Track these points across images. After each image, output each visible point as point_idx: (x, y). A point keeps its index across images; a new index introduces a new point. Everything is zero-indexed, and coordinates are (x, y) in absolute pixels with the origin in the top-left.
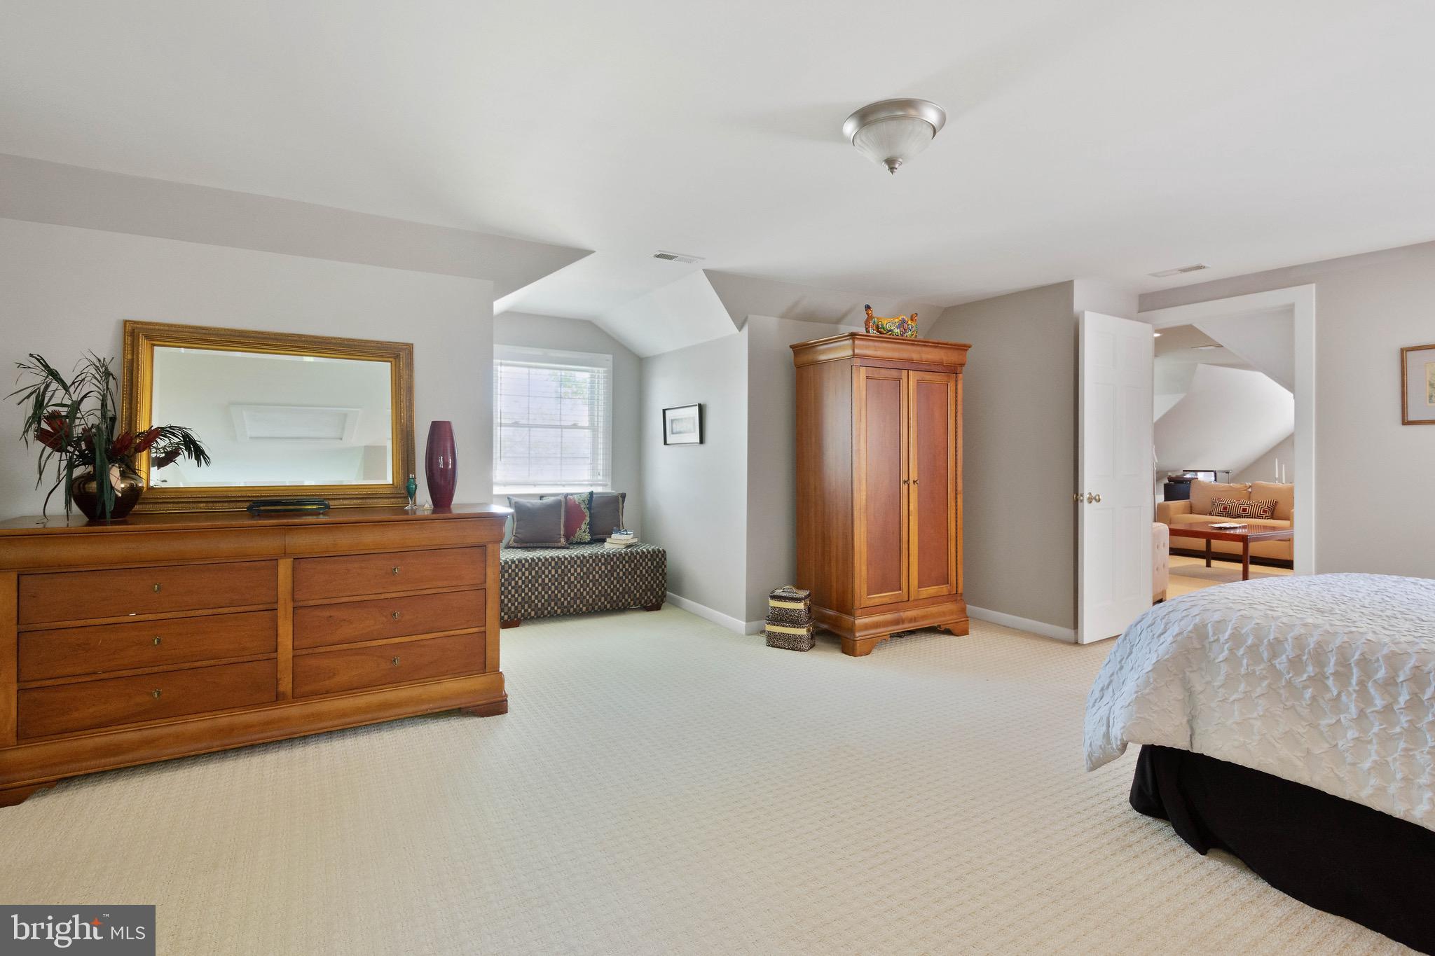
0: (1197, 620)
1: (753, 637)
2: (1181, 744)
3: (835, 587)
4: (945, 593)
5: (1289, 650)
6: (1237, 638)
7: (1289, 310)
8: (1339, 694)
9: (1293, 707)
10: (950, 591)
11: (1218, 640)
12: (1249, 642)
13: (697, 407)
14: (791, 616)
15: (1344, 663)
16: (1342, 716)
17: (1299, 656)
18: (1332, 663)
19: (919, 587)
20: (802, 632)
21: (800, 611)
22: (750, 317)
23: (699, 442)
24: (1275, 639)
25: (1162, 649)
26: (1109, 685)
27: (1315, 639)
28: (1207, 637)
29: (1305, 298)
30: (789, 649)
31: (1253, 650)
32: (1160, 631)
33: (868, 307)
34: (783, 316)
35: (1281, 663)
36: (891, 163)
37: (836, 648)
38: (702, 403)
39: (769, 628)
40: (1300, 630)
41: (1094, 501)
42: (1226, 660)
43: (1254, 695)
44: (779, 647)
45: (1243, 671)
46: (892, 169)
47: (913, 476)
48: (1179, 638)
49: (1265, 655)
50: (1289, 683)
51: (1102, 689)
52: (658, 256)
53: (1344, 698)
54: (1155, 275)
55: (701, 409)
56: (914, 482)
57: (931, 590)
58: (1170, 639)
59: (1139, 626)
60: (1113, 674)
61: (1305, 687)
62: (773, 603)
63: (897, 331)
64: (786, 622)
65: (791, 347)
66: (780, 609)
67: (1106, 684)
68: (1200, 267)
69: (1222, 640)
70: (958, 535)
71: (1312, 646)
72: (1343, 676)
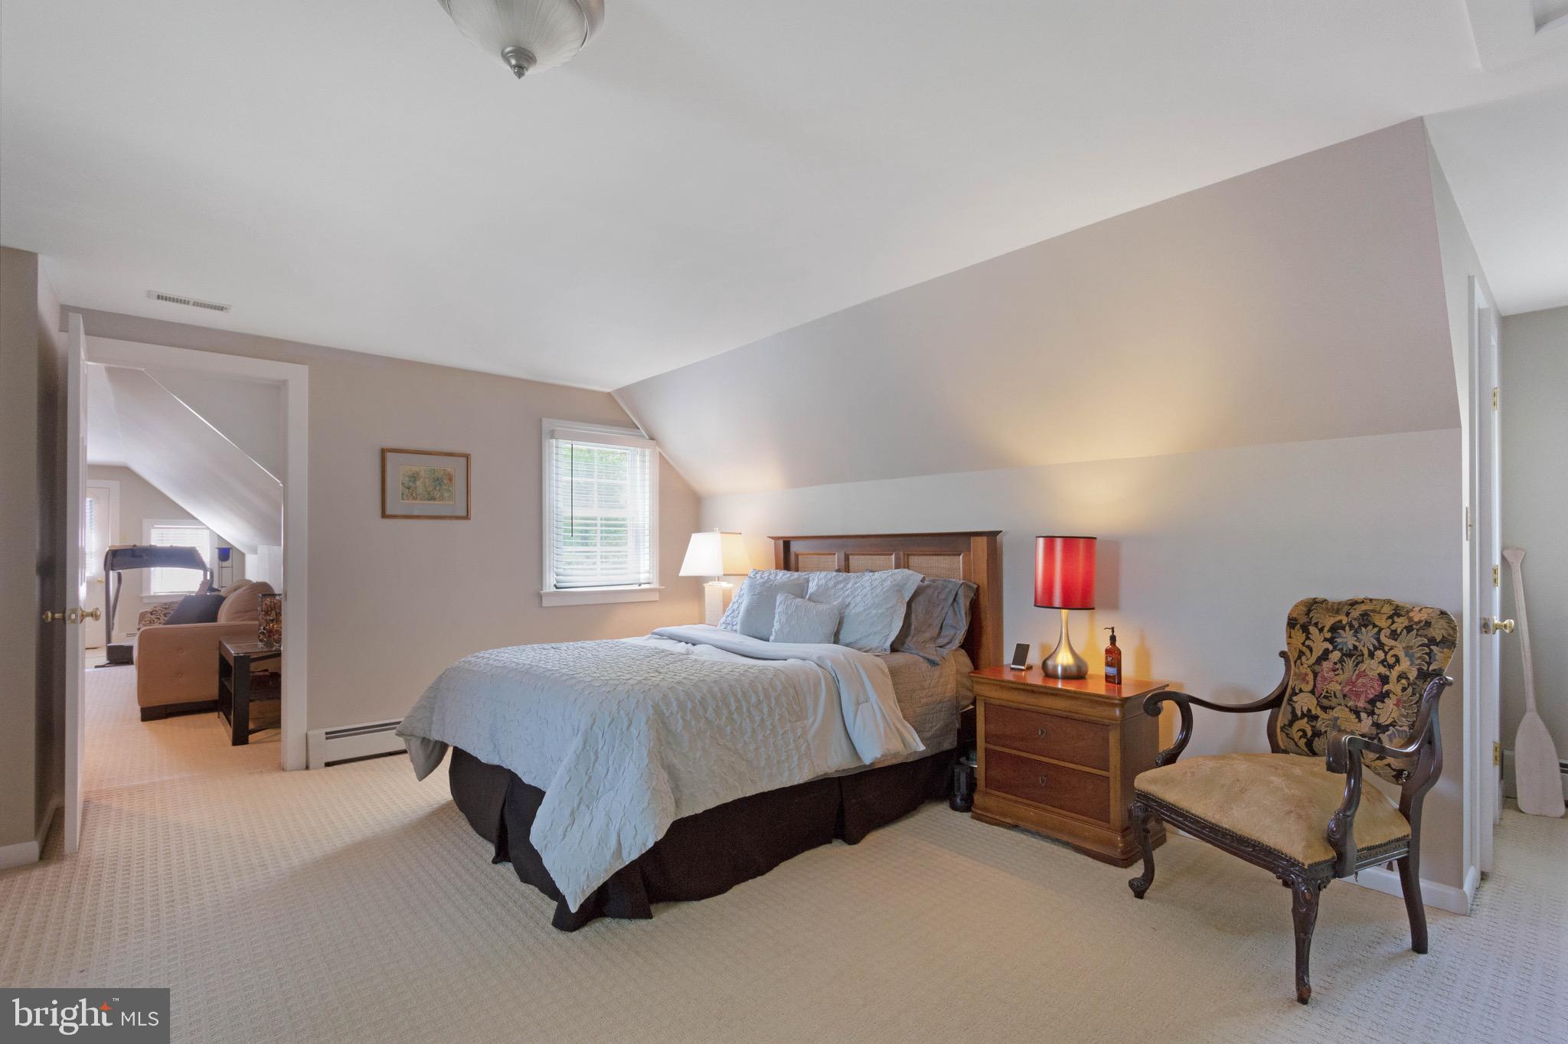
0: (649, 702)
2: (673, 818)
6: (681, 707)
8: (741, 723)
9: (725, 745)
11: (672, 713)
12: (688, 707)
16: (746, 739)
17: (716, 705)
18: (733, 702)
25: (643, 739)
27: (716, 688)
28: (663, 714)
31: (694, 713)
32: (626, 724)
35: (710, 714)
40: (704, 686)
42: (683, 728)
45: (695, 732)
49: (702, 713)
50: (718, 727)
51: (572, 813)
53: (743, 724)
58: (643, 727)
61: (726, 726)
72: (739, 708)
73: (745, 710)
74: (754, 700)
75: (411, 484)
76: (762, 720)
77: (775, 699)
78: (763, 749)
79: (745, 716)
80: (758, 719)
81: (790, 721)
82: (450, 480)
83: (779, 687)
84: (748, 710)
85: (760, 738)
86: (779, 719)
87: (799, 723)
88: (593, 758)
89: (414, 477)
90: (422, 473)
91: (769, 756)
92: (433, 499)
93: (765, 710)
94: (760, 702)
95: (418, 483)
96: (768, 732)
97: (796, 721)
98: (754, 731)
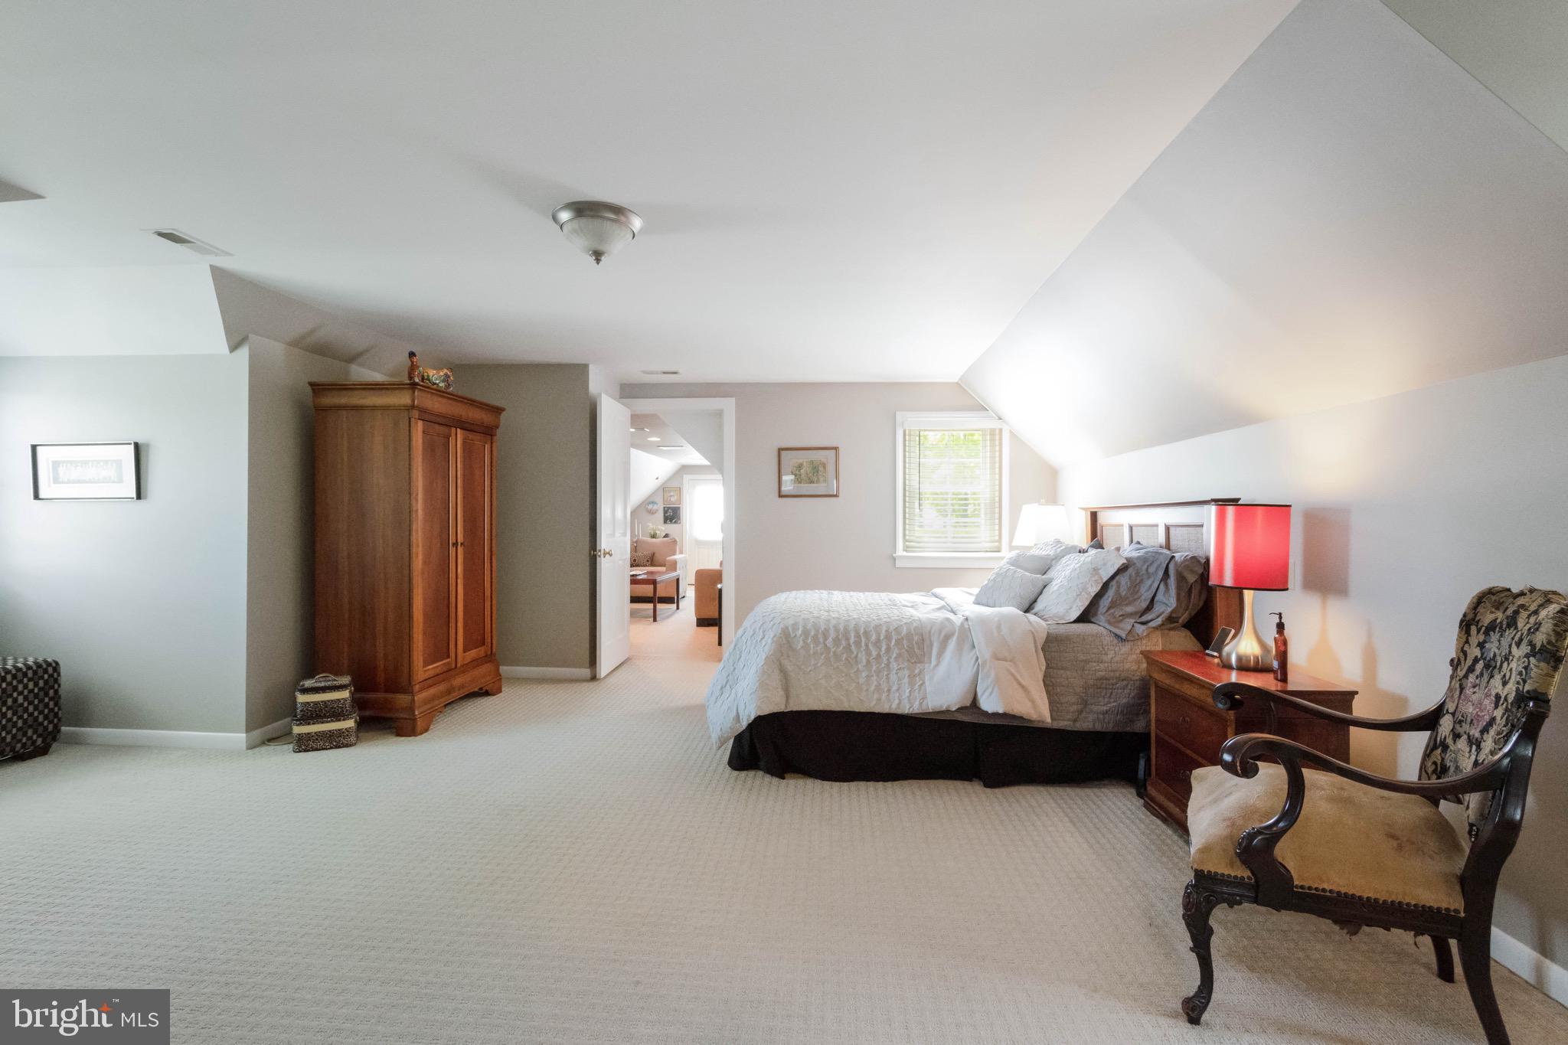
0: (782, 625)
1: (256, 750)
2: (781, 708)
3: (382, 666)
4: (482, 654)
5: (832, 634)
6: (806, 632)
7: (719, 414)
8: (857, 654)
9: (838, 667)
10: (486, 652)
11: (795, 636)
12: (812, 634)
13: (132, 447)
14: (332, 708)
15: (858, 636)
16: (860, 666)
17: (837, 637)
18: (852, 637)
19: (464, 652)
20: (350, 723)
21: (345, 700)
22: (251, 336)
23: (134, 496)
24: (825, 629)
25: (767, 648)
26: (726, 683)
27: (842, 624)
28: (790, 635)
29: (728, 405)
30: (331, 748)
31: (815, 639)
32: (761, 637)
33: (412, 354)
34: (294, 343)
35: (830, 642)
36: (598, 255)
37: (388, 733)
38: (139, 442)
39: (298, 730)
40: (833, 622)
41: (607, 556)
42: (802, 647)
43: (819, 664)
44: (317, 750)
45: (811, 652)
46: (598, 261)
47: (460, 540)
48: (775, 639)
49: (821, 640)
50: (834, 652)
51: (722, 688)
52: (161, 234)
53: (859, 655)
54: (644, 372)
55: (137, 446)
56: (461, 544)
57: (473, 654)
58: (770, 641)
59: (743, 638)
60: (728, 675)
61: (843, 654)
62: (302, 698)
63: (442, 385)
64: (325, 716)
65: (311, 384)
66: (316, 703)
67: (724, 683)
68: (675, 373)
69: (798, 635)
70: (493, 596)
71: (842, 629)
72: (858, 643)
73: (863, 644)
74: (874, 638)
75: (797, 472)
76: (879, 655)
77: (896, 641)
78: (875, 678)
79: (862, 649)
80: (874, 653)
81: (908, 660)
82: (824, 468)
83: (905, 631)
84: (867, 645)
85: (874, 668)
86: (896, 658)
87: (919, 665)
88: (738, 656)
89: (800, 466)
90: (805, 464)
91: (880, 684)
92: (812, 482)
93: (884, 648)
94: (878, 641)
95: (802, 471)
96: (883, 665)
97: (915, 662)
98: (868, 662)
